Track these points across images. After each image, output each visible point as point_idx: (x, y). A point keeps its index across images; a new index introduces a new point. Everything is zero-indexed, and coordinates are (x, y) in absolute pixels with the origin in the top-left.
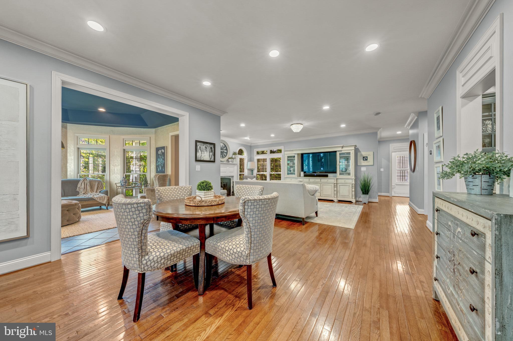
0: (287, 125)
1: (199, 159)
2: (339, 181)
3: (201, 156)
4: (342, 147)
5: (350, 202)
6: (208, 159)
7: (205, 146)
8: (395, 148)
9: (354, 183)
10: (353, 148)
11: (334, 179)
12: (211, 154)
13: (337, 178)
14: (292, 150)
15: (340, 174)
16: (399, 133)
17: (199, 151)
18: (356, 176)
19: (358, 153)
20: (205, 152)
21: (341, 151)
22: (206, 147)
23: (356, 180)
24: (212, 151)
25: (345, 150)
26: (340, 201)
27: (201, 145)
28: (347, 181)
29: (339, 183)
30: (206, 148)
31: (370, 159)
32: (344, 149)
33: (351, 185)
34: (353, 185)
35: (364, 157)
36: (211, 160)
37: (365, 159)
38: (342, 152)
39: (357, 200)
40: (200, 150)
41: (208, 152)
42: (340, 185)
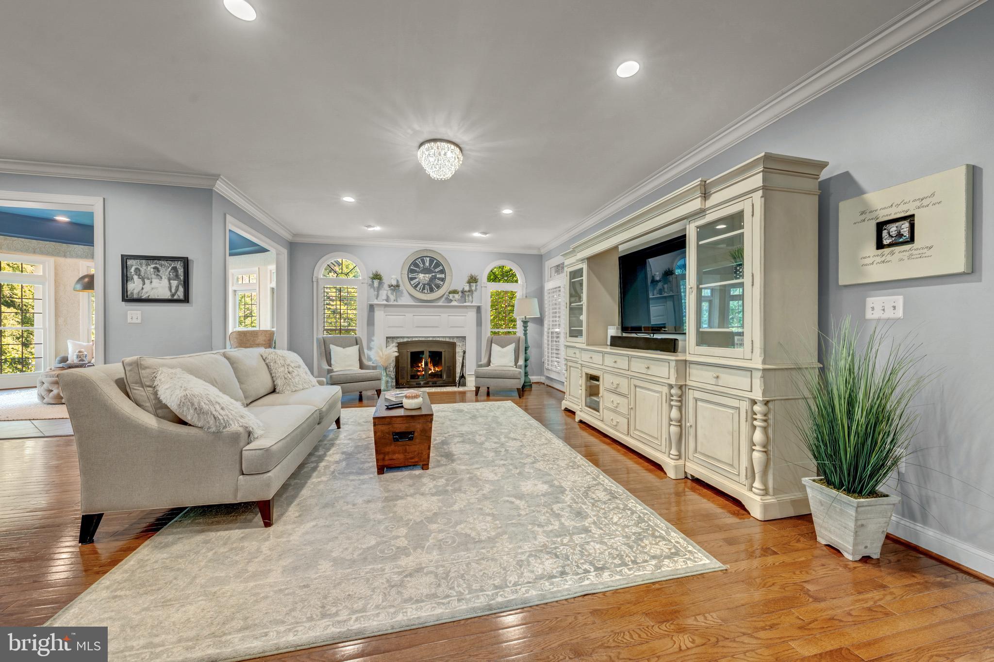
1: (135, 296)
2: (695, 376)
3: (143, 289)
4: (705, 191)
6: (167, 295)
7: (153, 266)
9: (758, 394)
10: (758, 178)
11: (669, 361)
12: (174, 283)
13: (688, 356)
15: (701, 339)
17: (132, 279)
19: (841, 206)
20: (156, 282)
21: (702, 214)
22: (155, 268)
24: (177, 276)
27: (141, 264)
28: (728, 379)
29: (691, 389)
30: (158, 271)
31: (941, 230)
32: (714, 199)
33: (744, 406)
34: (757, 409)
36: (176, 297)
40: (139, 275)
41: (165, 282)
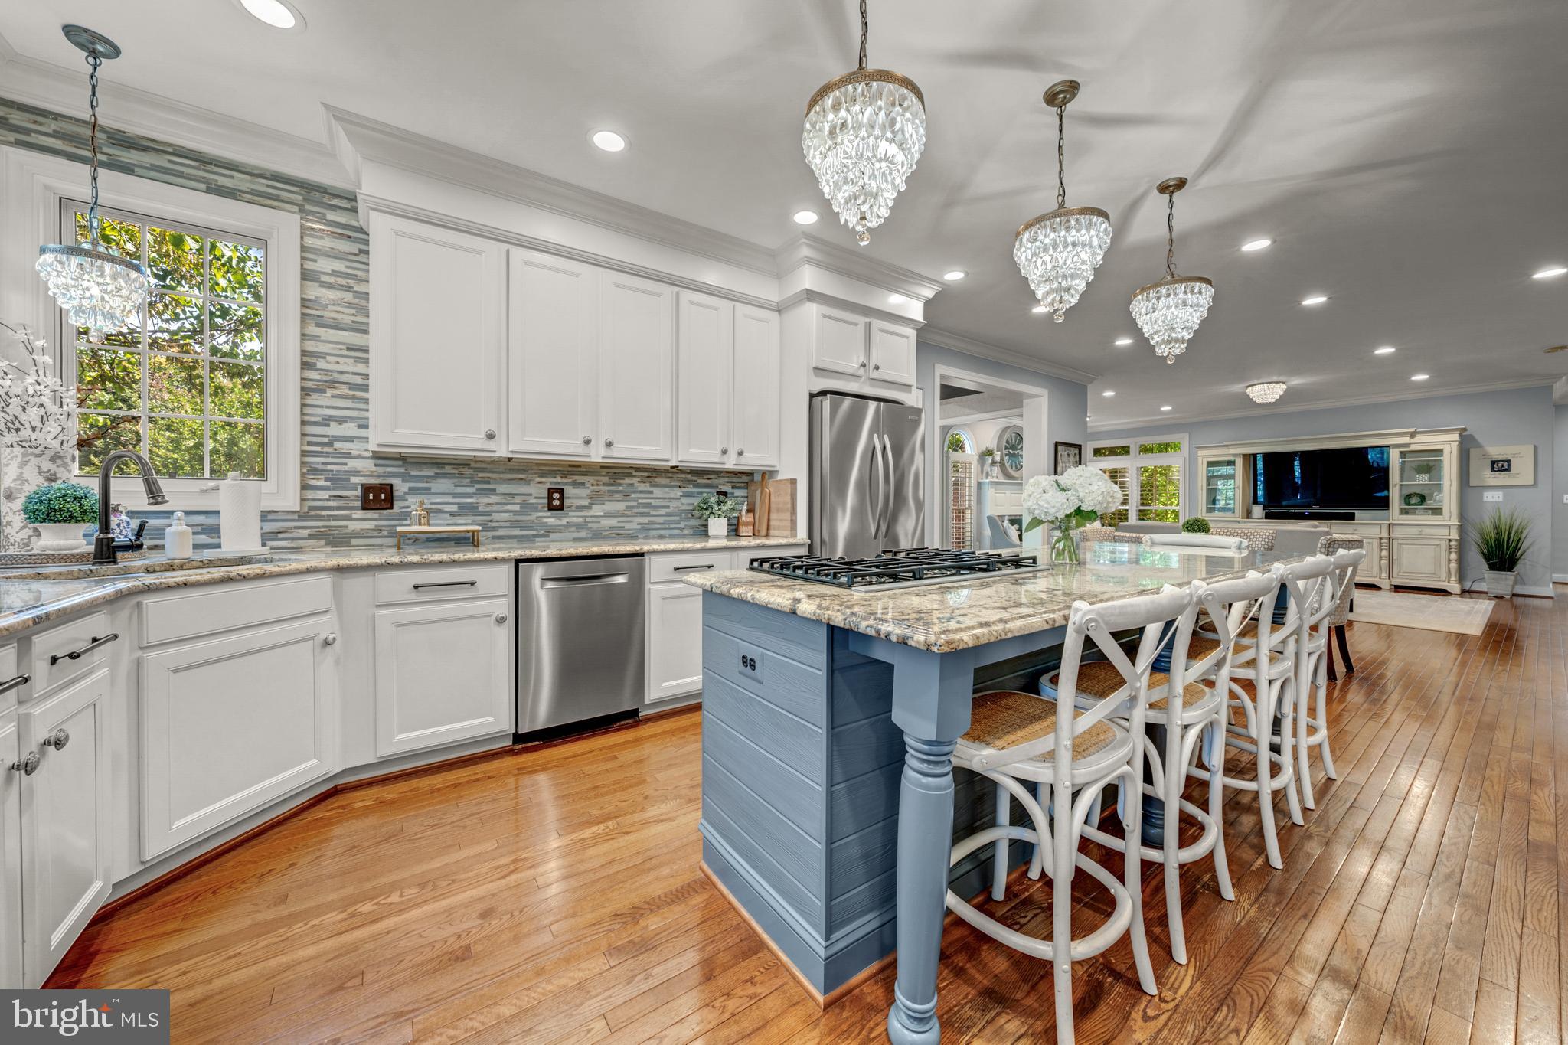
0: (1237, 388)
2: (1398, 532)
4: (1412, 435)
5: (1443, 592)
9: (1455, 535)
10: (1456, 437)
11: (1380, 525)
13: (1391, 521)
14: (1227, 446)
15: (1403, 511)
17: (1059, 463)
18: (1462, 516)
19: (1472, 450)
20: (1068, 465)
21: (1408, 445)
22: (1068, 454)
23: (1461, 529)
25: (1423, 442)
26: (1398, 588)
27: (1062, 450)
28: (1427, 531)
29: (1397, 538)
30: (1069, 456)
31: (1522, 467)
32: (1418, 439)
33: (1444, 544)
34: (1452, 543)
35: (1494, 462)
37: (1501, 466)
38: (1412, 448)
39: (1467, 588)
40: (1062, 460)
41: (1072, 464)
42: (1400, 541)
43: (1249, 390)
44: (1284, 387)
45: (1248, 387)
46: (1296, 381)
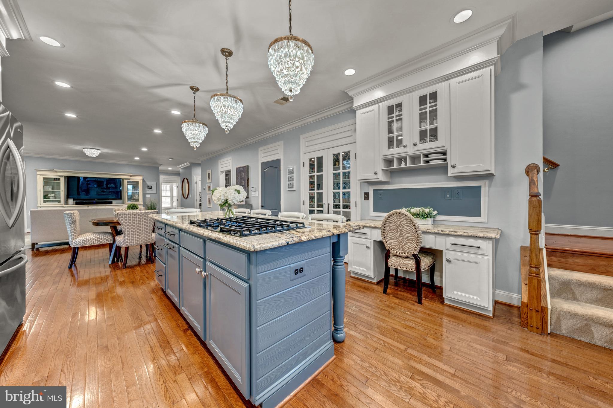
4: (131, 176)
8: (164, 179)
10: (142, 178)
13: (125, 204)
14: (55, 171)
15: (128, 201)
16: (170, 169)
21: (129, 179)
25: (134, 179)
31: (154, 187)
32: (132, 178)
35: (148, 186)
37: (150, 187)
38: (131, 180)
43: (84, 150)
44: (100, 152)
45: (84, 148)
46: (106, 151)
